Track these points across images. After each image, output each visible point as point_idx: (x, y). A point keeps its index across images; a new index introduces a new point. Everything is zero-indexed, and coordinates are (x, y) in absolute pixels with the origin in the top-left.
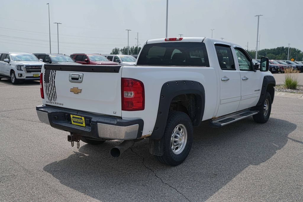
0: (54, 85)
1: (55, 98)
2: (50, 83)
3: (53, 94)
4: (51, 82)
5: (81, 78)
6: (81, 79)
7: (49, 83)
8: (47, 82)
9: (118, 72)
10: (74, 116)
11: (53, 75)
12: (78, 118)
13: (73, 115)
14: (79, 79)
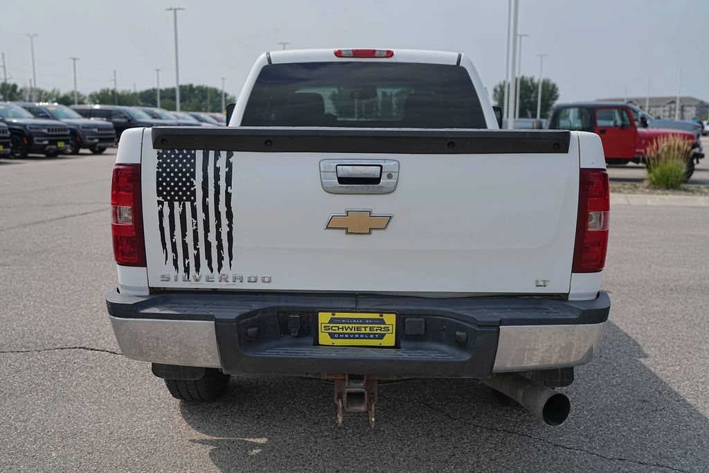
0: (223, 209)
1: (220, 258)
2: (199, 204)
3: (214, 243)
4: (206, 195)
5: (390, 176)
6: (393, 181)
7: (193, 202)
8: (180, 200)
9: (567, 152)
10: (338, 315)
11: (217, 170)
12: (364, 321)
13: (333, 311)
14: (379, 179)
